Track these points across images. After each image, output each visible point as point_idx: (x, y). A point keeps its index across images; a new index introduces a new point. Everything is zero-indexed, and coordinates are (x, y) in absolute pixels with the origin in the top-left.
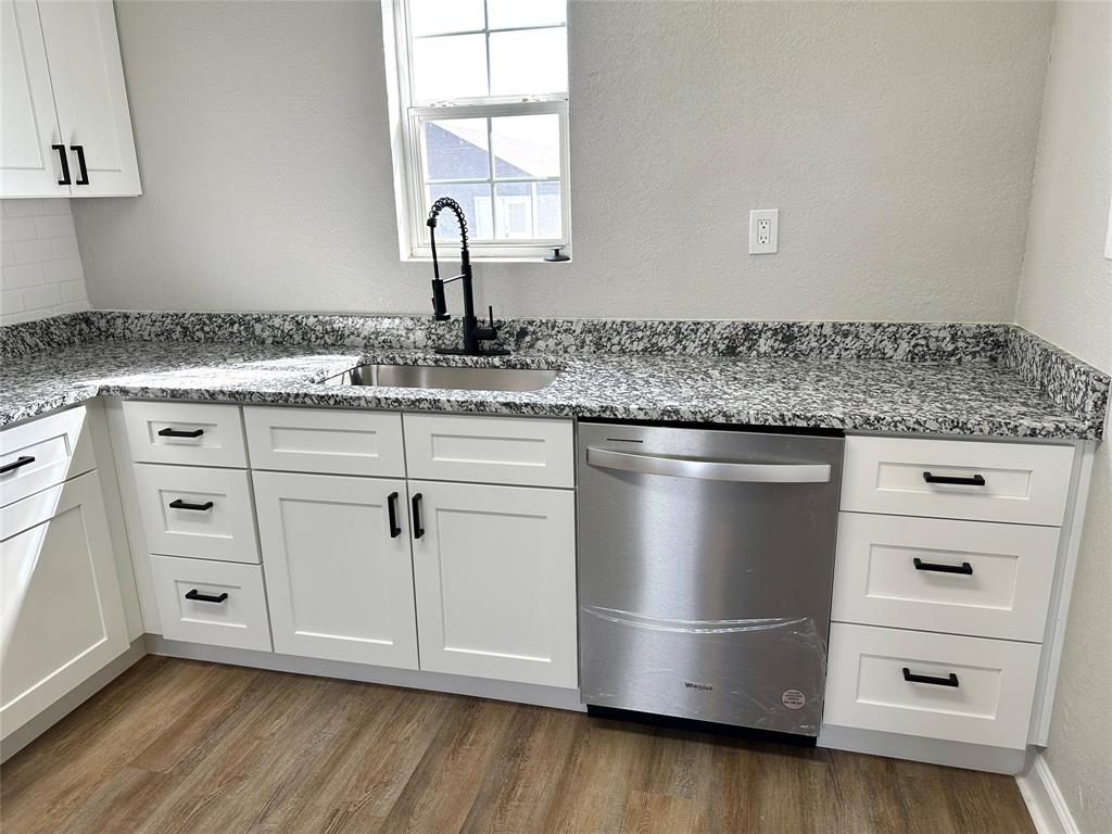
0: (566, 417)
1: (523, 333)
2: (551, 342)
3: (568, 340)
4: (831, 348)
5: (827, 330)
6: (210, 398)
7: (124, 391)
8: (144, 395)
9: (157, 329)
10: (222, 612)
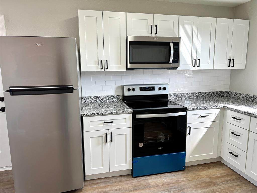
6: (244, 113)
7: (228, 108)
8: (231, 109)
9: (241, 97)
10: (236, 159)
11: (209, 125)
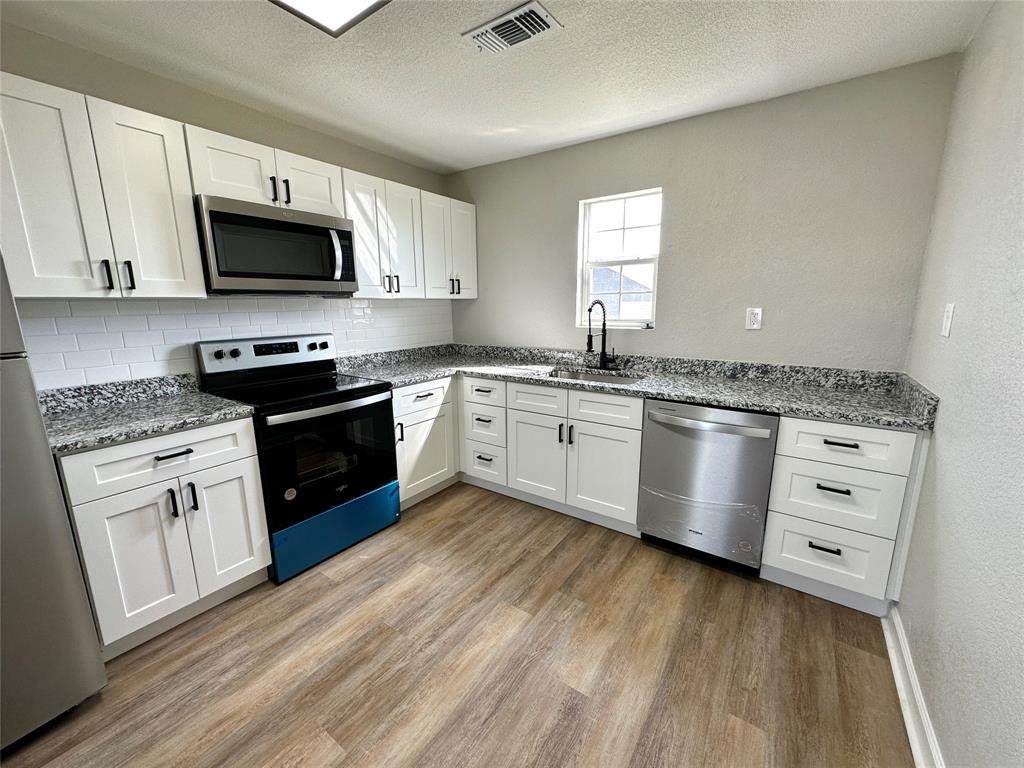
0: (640, 397)
1: (628, 361)
2: (641, 366)
3: (649, 365)
4: (789, 378)
5: (787, 369)
6: (495, 377)
7: (465, 373)
8: (471, 375)
9: (477, 352)
10: (489, 466)
11: (434, 413)
